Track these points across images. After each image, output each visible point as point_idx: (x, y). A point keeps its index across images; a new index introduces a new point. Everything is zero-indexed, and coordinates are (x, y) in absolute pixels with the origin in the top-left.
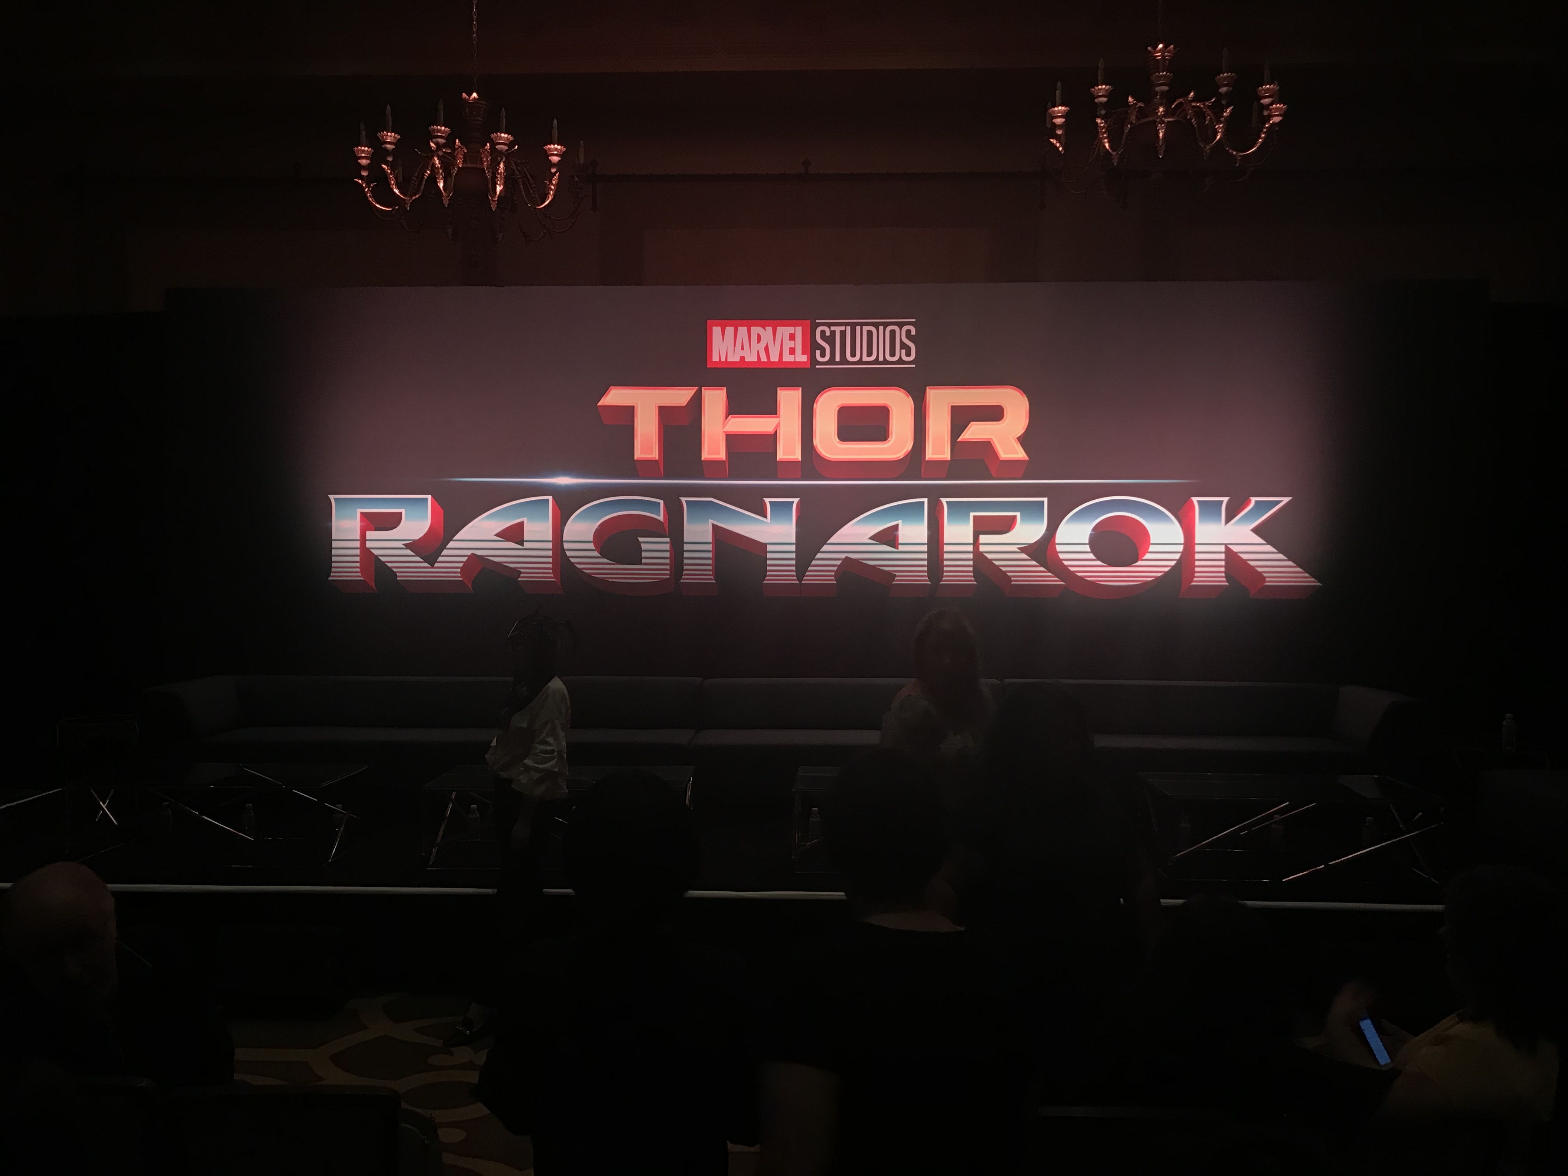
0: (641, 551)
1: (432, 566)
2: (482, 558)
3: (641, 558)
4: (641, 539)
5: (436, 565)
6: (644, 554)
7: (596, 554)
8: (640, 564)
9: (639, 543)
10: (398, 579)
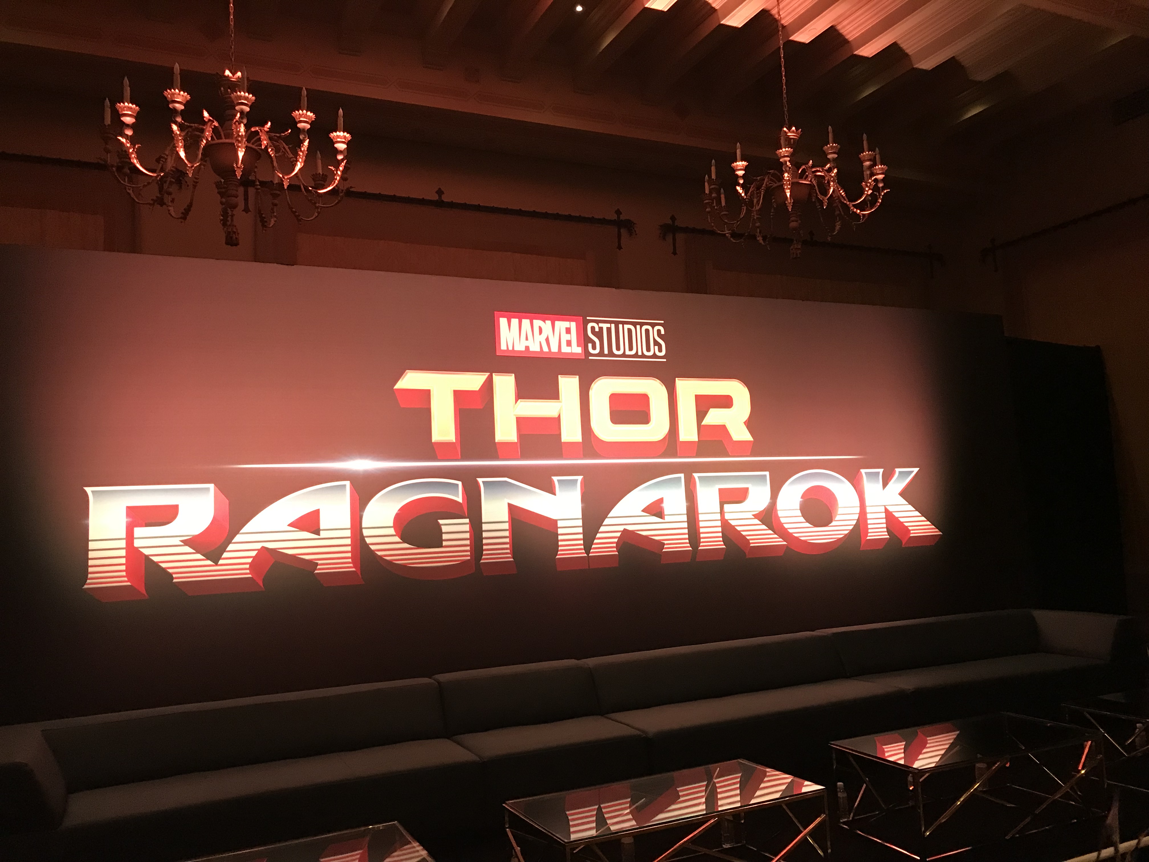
0: (441, 533)
1: (216, 564)
2: (274, 551)
3: (442, 540)
4: (441, 522)
5: (221, 562)
6: (445, 537)
7: (397, 539)
8: (441, 546)
9: (439, 526)
10: (175, 580)
